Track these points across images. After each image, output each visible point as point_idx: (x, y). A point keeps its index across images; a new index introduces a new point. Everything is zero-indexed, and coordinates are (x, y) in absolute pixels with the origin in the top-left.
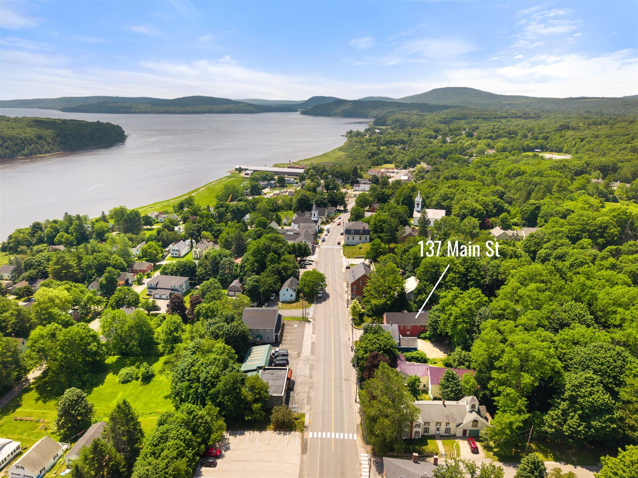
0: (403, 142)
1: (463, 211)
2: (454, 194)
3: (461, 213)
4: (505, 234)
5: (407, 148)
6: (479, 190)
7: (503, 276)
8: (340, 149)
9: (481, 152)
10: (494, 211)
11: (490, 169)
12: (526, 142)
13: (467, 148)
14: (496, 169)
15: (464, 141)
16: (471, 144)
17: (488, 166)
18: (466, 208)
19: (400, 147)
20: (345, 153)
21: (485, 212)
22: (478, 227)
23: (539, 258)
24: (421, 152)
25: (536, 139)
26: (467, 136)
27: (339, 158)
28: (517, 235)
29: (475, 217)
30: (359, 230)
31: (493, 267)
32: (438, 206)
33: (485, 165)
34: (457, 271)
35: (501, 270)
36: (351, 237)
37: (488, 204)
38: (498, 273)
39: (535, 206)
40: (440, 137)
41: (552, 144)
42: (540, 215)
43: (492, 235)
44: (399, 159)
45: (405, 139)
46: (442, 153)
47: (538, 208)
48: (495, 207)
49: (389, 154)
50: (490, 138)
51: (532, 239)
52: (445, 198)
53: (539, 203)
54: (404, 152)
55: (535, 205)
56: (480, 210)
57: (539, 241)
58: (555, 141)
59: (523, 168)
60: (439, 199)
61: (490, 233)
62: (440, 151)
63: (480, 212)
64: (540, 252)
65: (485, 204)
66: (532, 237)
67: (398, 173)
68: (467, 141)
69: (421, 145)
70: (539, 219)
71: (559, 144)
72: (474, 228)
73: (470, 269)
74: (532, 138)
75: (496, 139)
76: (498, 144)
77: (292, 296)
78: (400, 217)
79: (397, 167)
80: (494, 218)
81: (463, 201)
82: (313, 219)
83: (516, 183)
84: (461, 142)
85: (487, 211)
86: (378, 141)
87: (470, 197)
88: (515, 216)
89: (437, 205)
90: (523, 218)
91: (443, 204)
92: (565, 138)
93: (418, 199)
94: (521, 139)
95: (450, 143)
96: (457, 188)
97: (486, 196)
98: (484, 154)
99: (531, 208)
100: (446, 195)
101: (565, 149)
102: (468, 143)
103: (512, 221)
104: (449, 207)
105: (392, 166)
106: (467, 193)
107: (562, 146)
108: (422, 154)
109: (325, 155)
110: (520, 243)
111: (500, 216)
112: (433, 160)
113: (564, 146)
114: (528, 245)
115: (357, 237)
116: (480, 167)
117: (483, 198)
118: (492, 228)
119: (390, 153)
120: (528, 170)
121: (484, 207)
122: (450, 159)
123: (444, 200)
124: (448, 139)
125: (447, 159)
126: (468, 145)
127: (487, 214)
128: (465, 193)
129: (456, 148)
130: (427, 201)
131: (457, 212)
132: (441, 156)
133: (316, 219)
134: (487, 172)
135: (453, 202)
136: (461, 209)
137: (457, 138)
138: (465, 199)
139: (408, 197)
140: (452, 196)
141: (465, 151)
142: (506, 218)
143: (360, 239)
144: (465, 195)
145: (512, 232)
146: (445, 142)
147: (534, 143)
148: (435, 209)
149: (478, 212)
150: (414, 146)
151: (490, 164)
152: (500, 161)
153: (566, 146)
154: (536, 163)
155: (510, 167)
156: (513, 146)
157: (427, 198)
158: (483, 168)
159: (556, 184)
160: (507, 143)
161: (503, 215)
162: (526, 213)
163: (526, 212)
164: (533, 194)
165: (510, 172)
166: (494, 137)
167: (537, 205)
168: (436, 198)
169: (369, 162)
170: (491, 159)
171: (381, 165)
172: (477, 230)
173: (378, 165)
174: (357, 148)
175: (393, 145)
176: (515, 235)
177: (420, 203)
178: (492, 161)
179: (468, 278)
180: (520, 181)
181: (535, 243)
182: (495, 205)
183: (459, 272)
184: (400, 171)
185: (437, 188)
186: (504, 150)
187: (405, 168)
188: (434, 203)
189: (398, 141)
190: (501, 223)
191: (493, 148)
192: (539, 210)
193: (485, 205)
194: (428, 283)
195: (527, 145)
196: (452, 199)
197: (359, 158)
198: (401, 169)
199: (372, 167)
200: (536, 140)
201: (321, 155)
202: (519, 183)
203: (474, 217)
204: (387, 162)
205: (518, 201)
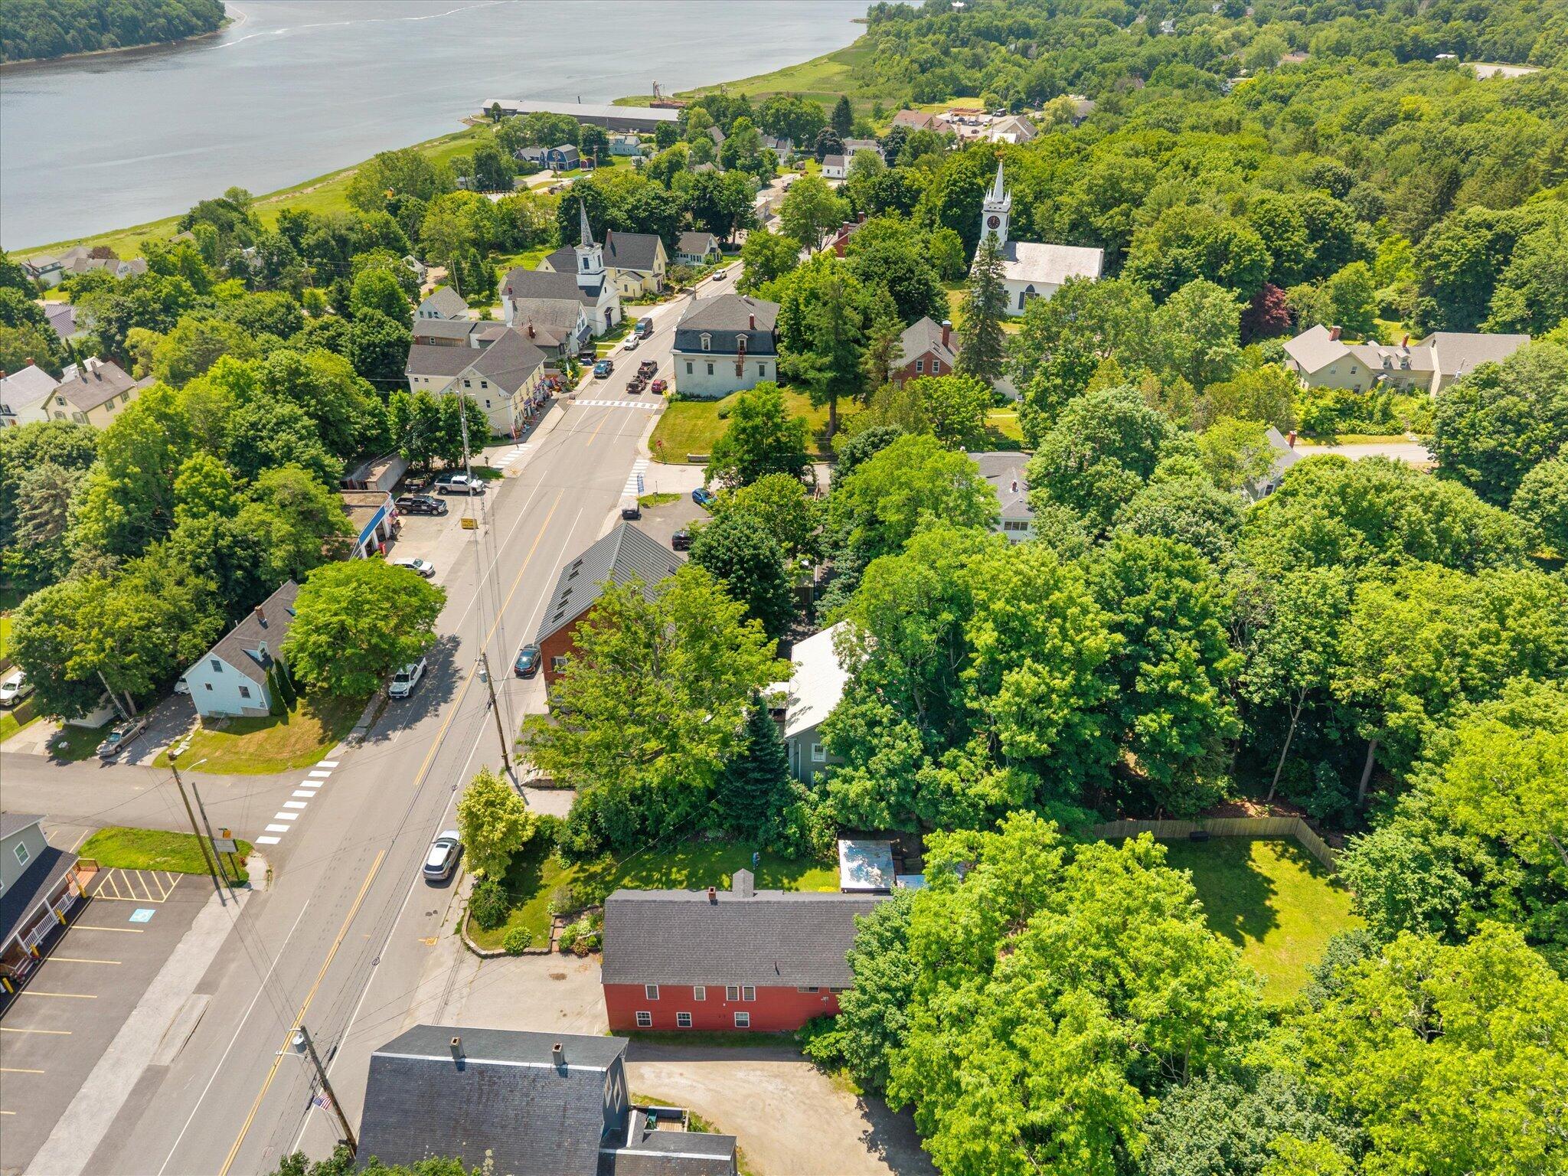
0: (1026, 32)
1: (1174, 251)
2: (1149, 180)
3: (1167, 261)
4: (1352, 363)
5: (1033, 51)
6: (1253, 166)
7: (1364, 684)
8: (836, 57)
9: (1267, 60)
10: (1310, 254)
11: (1288, 109)
12: (1412, 30)
13: (1220, 50)
14: (1312, 109)
15: (1215, 28)
16: (1236, 37)
17: (1285, 100)
18: (1187, 240)
19: (1012, 47)
20: (845, 68)
21: (1270, 261)
22: (1231, 329)
23: (1535, 505)
24: (1074, 59)
25: (1447, 17)
26: (1226, 16)
27: (826, 80)
28: (1406, 366)
29: (1228, 283)
30: (734, 334)
31: (1301, 609)
32: (1080, 233)
33: (1275, 98)
34: (1068, 649)
35: (1353, 640)
36: (700, 361)
37: (1286, 224)
38: (1333, 656)
39: (1489, 235)
40: (1141, 20)
41: (1496, 33)
42: (1509, 273)
43: (1290, 366)
44: (999, 82)
45: (1032, 23)
46: (1139, 62)
47: (1505, 243)
48: (1312, 239)
49: (972, 67)
50: (1299, 17)
51: (1487, 393)
52: (1111, 195)
53: (1509, 219)
54: (1024, 61)
55: (1490, 227)
56: (1249, 250)
57: (1524, 407)
58: (1508, 25)
59: (1408, 103)
60: (1082, 203)
61: (1280, 356)
62: (1134, 55)
63: (1247, 260)
64: (1537, 473)
65: (1271, 223)
66: (1490, 383)
67: (990, 124)
68: (1224, 28)
69: (1077, 40)
70: (1501, 292)
71: (1519, 34)
72: (1214, 333)
73: (1154, 634)
74: (1434, 17)
75: (1313, 21)
76: (1322, 35)
77: (245, 693)
78: (901, 279)
79: (991, 107)
80: (1305, 288)
81: (1179, 208)
82: (582, 280)
83: (1393, 146)
84: (1204, 33)
85: (1277, 254)
86: (952, 30)
87: (1209, 193)
88: (1387, 277)
89: (1074, 226)
90: (1428, 287)
91: (1099, 221)
92: (1542, 13)
93: (997, 201)
94: (1395, 20)
95: (1171, 34)
96: (1167, 155)
97: (1280, 190)
98: (1273, 64)
99: (1471, 242)
100: (1113, 182)
101: (1536, 50)
102: (1227, 33)
103: (1378, 295)
104: (1123, 234)
105: (977, 103)
106: (1203, 174)
107: (1530, 40)
108: (1077, 66)
109: (784, 73)
110: (1415, 403)
111: (1335, 278)
112: (1108, 82)
113: (1534, 41)
114: (1462, 423)
115: (725, 365)
116: (1259, 104)
117: (1268, 194)
118: (1294, 332)
119: (977, 63)
120: (1425, 108)
121: (1267, 237)
122: (1161, 77)
123: (1105, 208)
124: (1166, 25)
125: (1152, 80)
126: (1226, 41)
127: (1276, 268)
128: (1195, 175)
129: (1184, 50)
130: (1040, 211)
131: (1150, 258)
132: (1134, 71)
133: (593, 281)
134: (1279, 120)
135: (1138, 213)
136: (1166, 242)
137: (1192, 20)
138: (1193, 202)
139: (965, 192)
140: (1139, 187)
141: (1213, 56)
142: (1359, 287)
143: (739, 372)
144: (1193, 185)
145: (1384, 352)
146: (1153, 32)
147: (1436, 31)
148: (1069, 243)
149: (1239, 258)
150: (1058, 41)
151: (1292, 95)
152: (1326, 82)
153: (1541, 40)
154: (1450, 88)
155: (1361, 100)
156: (1368, 39)
157: (1039, 196)
158: (1267, 107)
159: (1545, 152)
160: (1352, 31)
161: (1347, 273)
162: (1446, 266)
163: (1445, 258)
164: (1470, 186)
165: (1361, 117)
166: (1309, 17)
167: (1499, 228)
168: (1074, 197)
169: (908, 91)
170: (1295, 79)
171: (942, 101)
172: (1228, 345)
173: (932, 100)
174: (883, 52)
175: (994, 44)
176: (1397, 365)
177: (1003, 219)
178: (1298, 86)
179: (1140, 687)
180: (1406, 140)
181: (1504, 420)
182: (1316, 229)
183: (1079, 661)
184: (996, 120)
185: (1086, 158)
186: (1340, 49)
187: (1016, 108)
188: (1064, 219)
189: (1011, 31)
190: (1333, 308)
191: (1304, 49)
192: (1507, 250)
193: (1273, 227)
194: (885, 712)
195: (1415, 38)
196: (1137, 201)
197: (881, 80)
198: (1004, 114)
199: (912, 105)
200: (1447, 21)
201: (770, 75)
202: (1402, 148)
203: (1219, 281)
204: (962, 92)
205: (1400, 215)
